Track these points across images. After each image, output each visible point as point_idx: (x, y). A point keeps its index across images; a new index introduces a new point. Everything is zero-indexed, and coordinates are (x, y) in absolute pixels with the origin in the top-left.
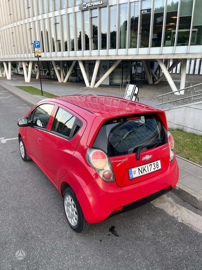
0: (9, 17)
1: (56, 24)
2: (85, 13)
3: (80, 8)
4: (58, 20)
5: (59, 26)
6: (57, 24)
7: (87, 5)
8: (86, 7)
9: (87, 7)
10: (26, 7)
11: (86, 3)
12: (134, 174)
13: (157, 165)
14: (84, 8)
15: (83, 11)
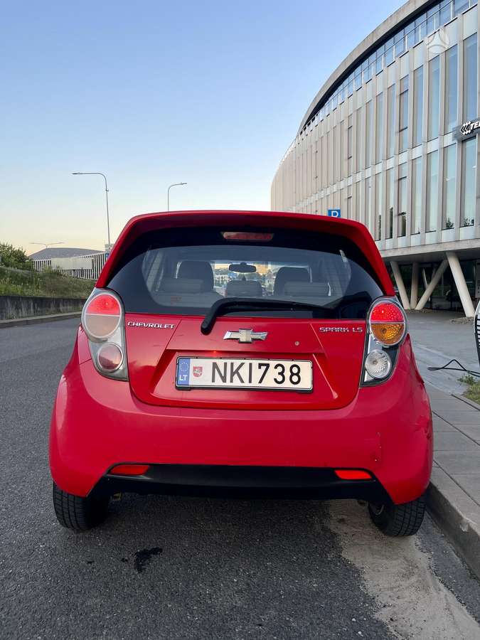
0: (314, 182)
1: (400, 179)
2: (469, 144)
3: (455, 137)
4: (406, 171)
5: (406, 184)
6: (403, 180)
7: (472, 125)
8: (470, 131)
9: (472, 131)
10: (345, 156)
11: (470, 123)
12: (196, 375)
13: (293, 374)
14: (464, 133)
15: (463, 141)
